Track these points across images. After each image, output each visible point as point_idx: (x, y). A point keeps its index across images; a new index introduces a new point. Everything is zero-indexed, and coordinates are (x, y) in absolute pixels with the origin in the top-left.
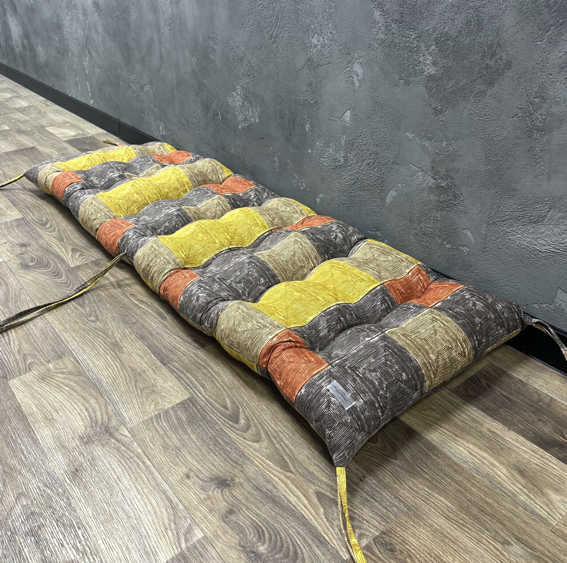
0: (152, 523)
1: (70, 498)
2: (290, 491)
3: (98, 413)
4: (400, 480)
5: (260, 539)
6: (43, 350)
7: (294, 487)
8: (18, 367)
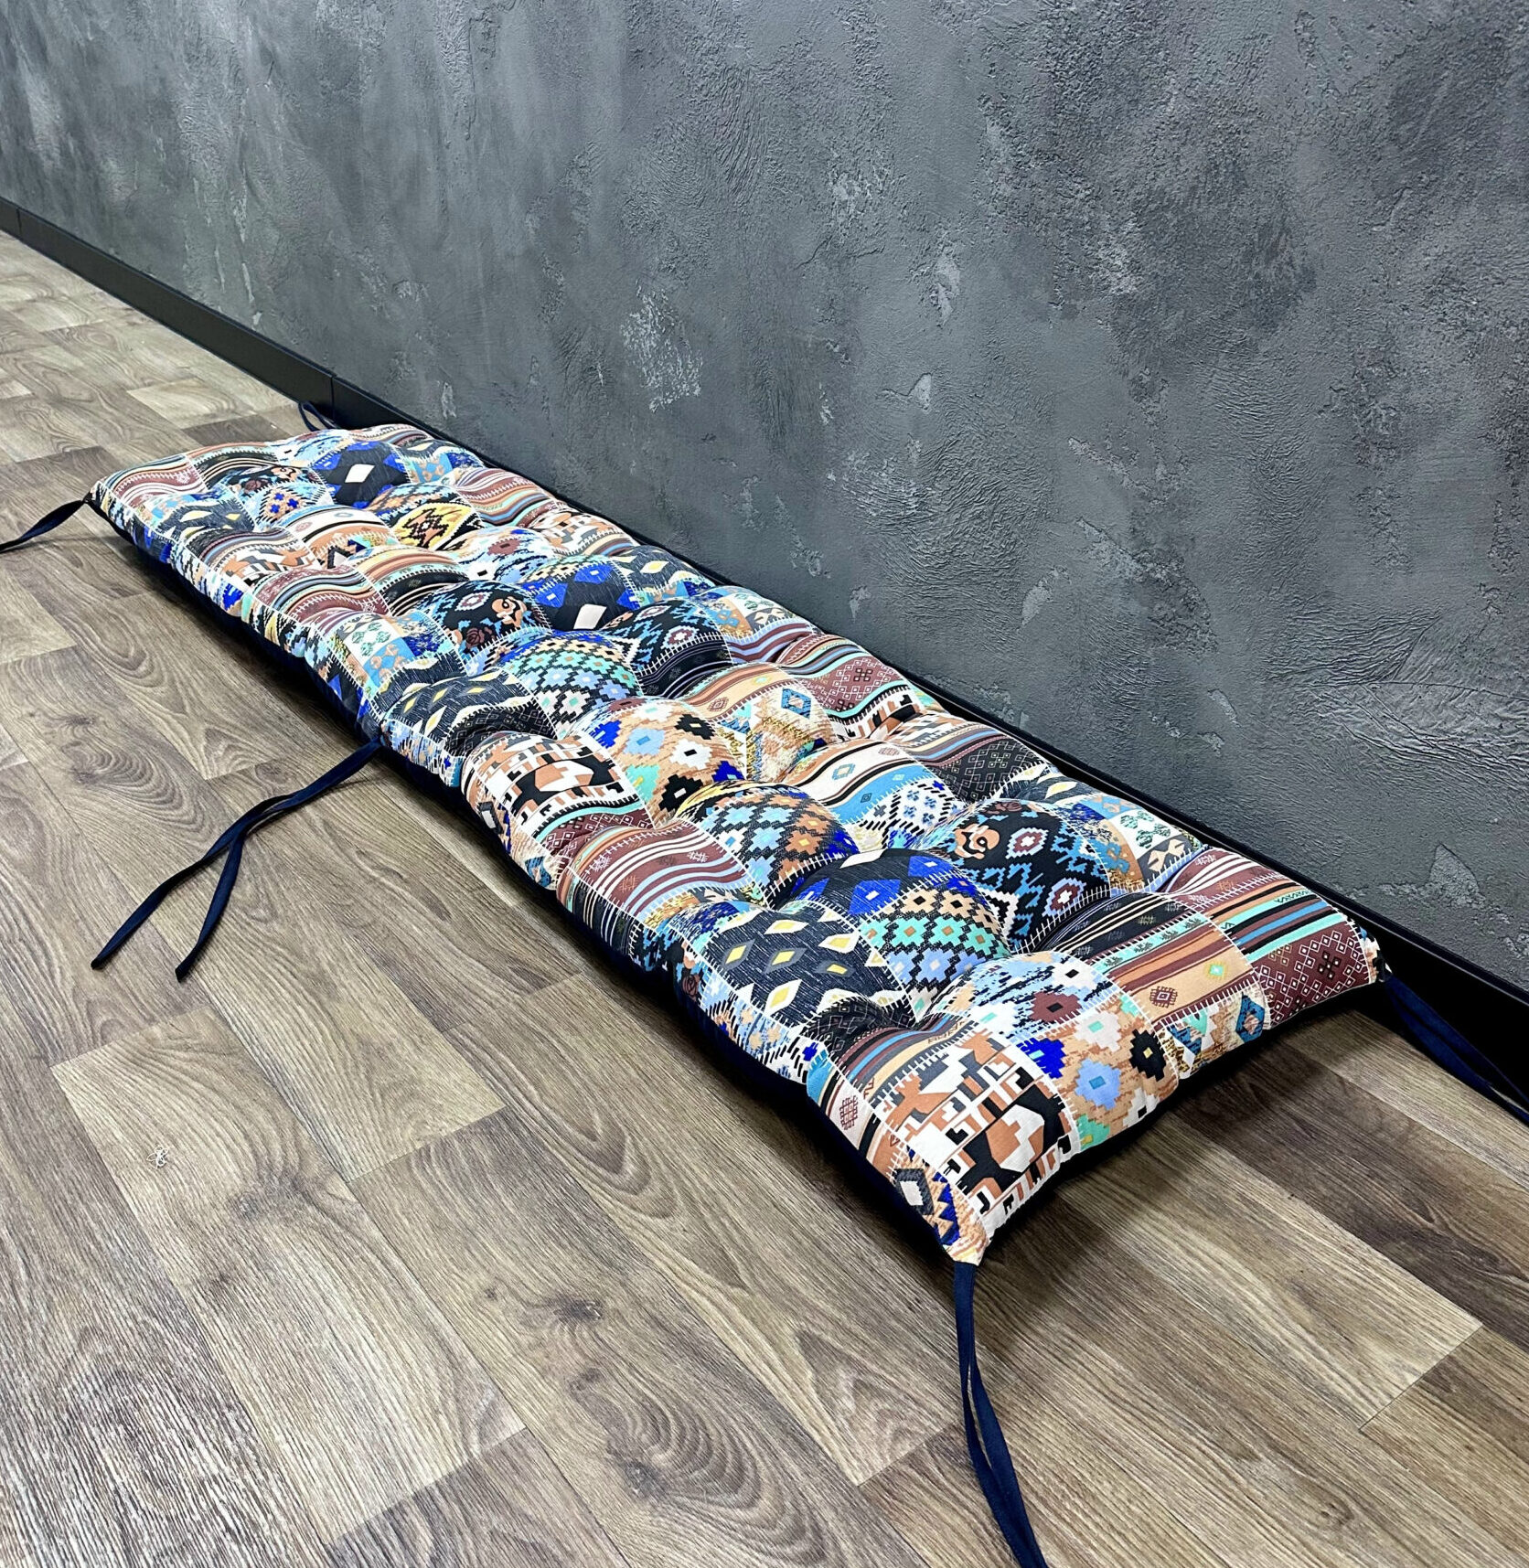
0: (403, 1399)
1: (209, 1341)
2: (736, 1329)
3: (276, 1147)
4: (1006, 1309)
5: (657, 1438)
6: (135, 991)
7: (746, 1322)
8: (74, 1031)
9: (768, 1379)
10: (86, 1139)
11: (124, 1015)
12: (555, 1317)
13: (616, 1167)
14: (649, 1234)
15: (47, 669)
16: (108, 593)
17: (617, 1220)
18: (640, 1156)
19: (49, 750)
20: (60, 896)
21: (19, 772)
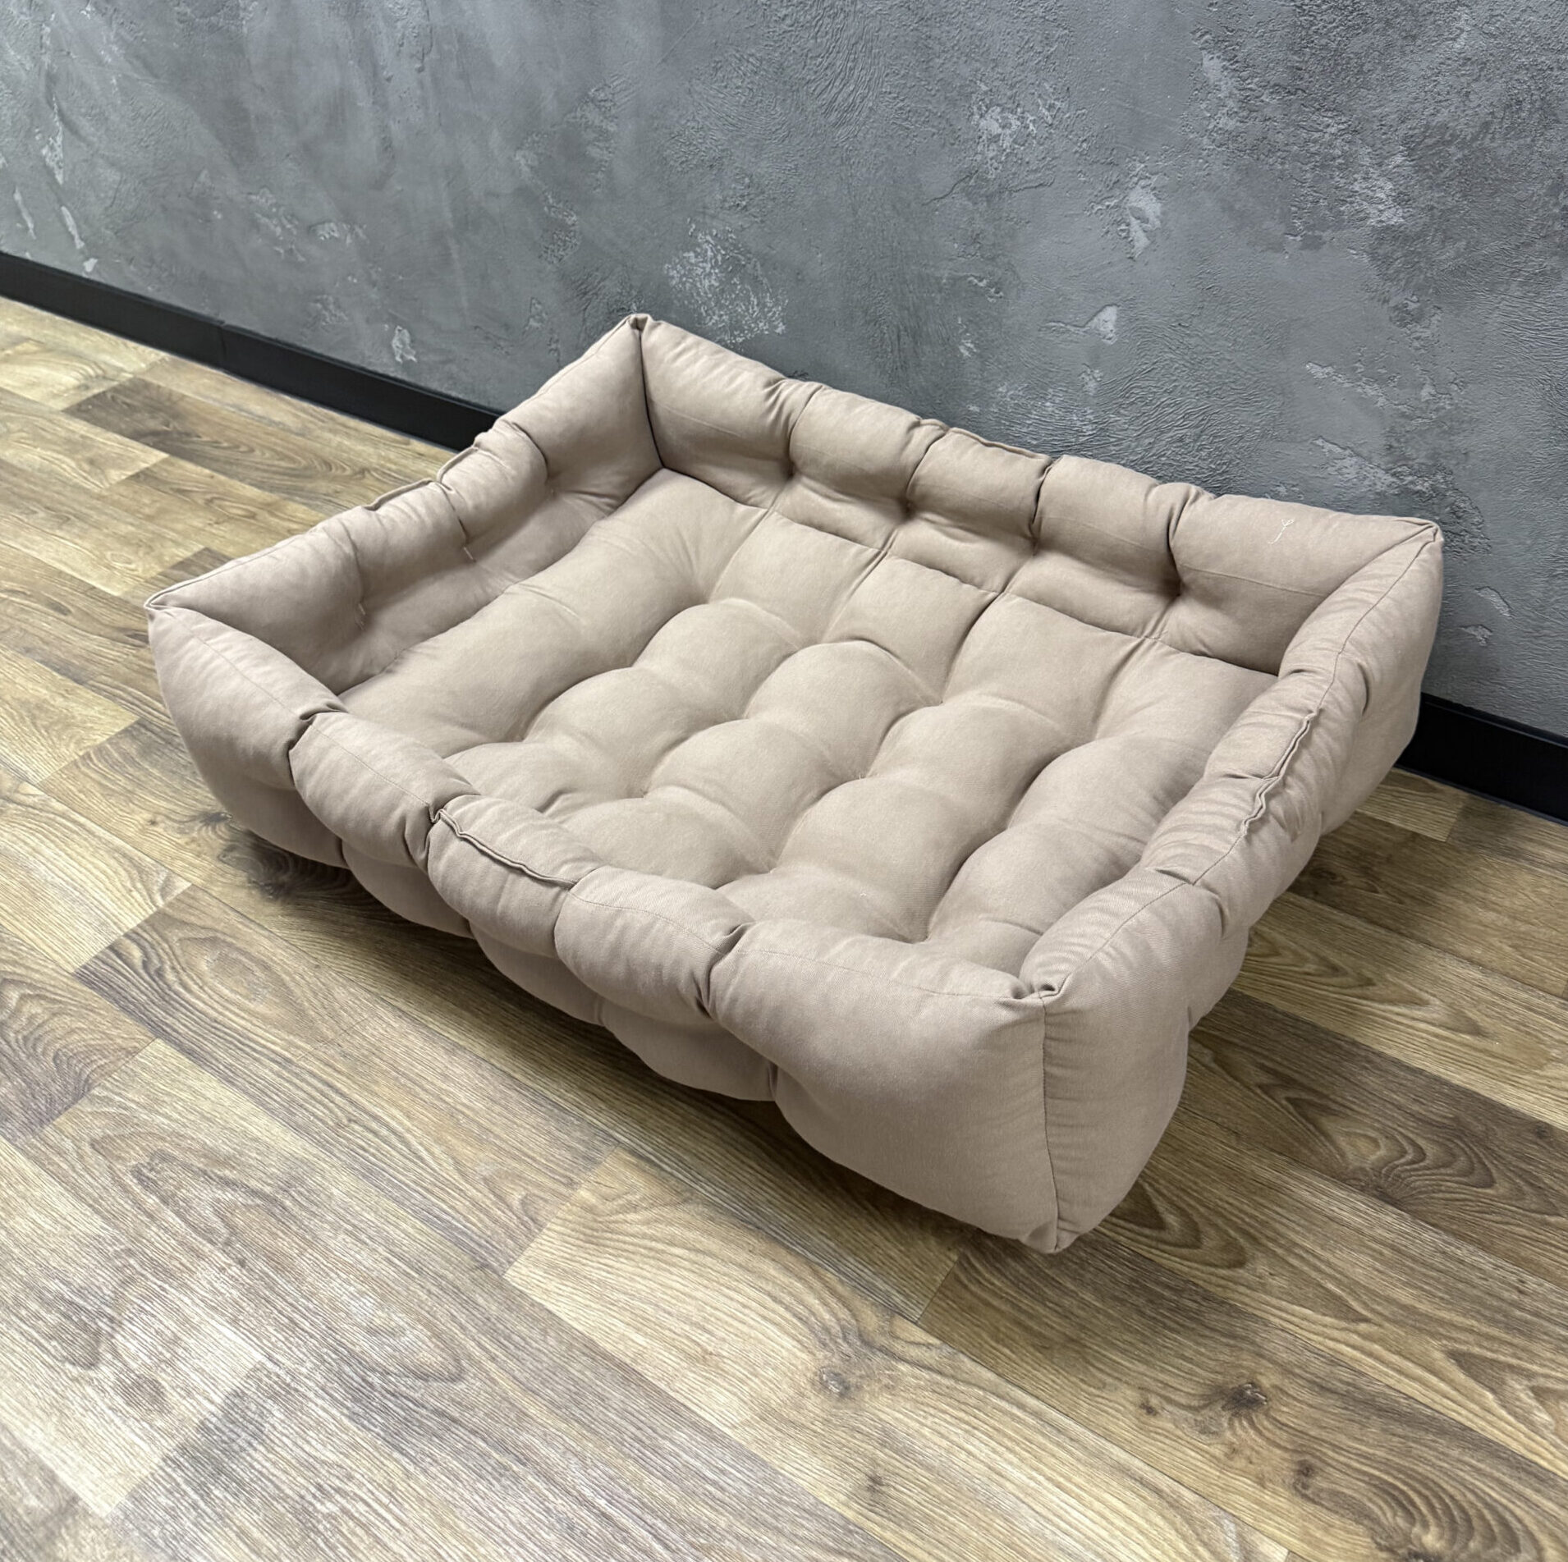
2: (1394, 1369)
5: (1410, 1518)
6: (525, 1150)
7: (1396, 1357)
8: (496, 1221)
9: (1459, 1414)
10: (606, 1356)
11: (538, 1186)
12: (1227, 1414)
13: (1160, 1225)
14: (1242, 1289)
15: (126, 756)
16: (125, 642)
17: (1200, 1283)
18: (1172, 1203)
19: (205, 864)
20: (355, 1053)
21: (191, 901)
